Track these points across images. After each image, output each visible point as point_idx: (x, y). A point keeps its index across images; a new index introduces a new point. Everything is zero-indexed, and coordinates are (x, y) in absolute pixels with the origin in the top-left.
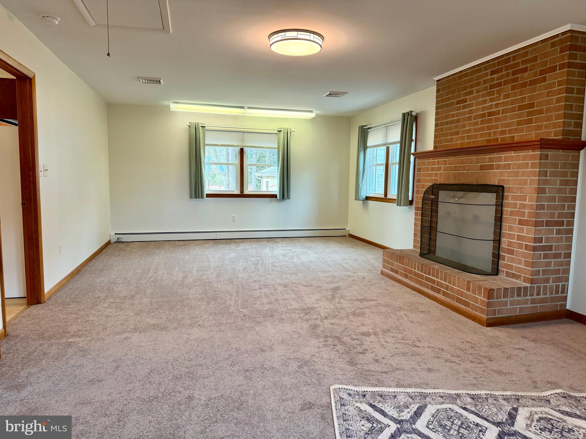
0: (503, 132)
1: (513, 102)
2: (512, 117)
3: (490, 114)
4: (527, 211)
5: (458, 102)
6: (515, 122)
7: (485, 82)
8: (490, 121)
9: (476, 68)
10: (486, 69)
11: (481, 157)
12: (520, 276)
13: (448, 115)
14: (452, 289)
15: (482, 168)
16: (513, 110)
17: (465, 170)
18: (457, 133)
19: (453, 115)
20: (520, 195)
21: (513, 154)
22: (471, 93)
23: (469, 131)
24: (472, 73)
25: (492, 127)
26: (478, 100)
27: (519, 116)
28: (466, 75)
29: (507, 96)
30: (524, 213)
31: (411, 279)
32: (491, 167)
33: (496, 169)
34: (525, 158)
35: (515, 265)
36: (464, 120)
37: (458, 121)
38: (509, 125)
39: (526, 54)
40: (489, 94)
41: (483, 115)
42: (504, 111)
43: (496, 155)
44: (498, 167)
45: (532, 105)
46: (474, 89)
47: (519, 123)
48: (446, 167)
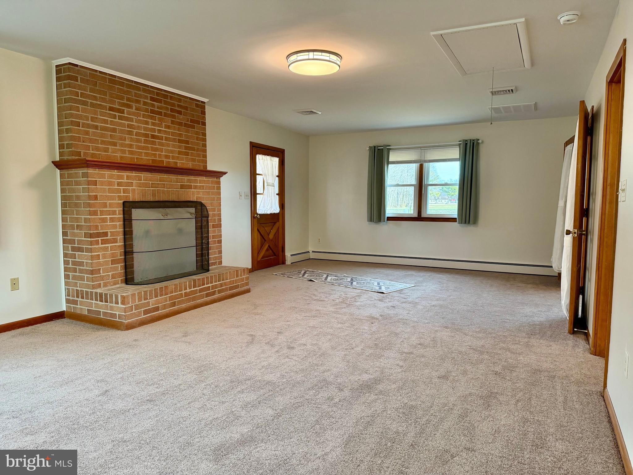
0: (167, 157)
1: (173, 134)
2: (174, 146)
3: (153, 137)
4: (216, 218)
5: (111, 109)
6: (176, 150)
7: (145, 103)
8: (153, 143)
9: (134, 84)
10: (145, 91)
11: (180, 177)
12: (216, 262)
13: (97, 118)
14: (225, 284)
15: (182, 187)
16: (174, 140)
17: (165, 188)
18: (115, 144)
19: (106, 122)
20: (212, 208)
21: (204, 178)
22: (129, 106)
23: (131, 146)
24: (129, 86)
25: (156, 150)
26: (139, 118)
27: (180, 147)
28: (122, 84)
29: (168, 127)
30: (215, 219)
31: (180, 303)
32: (190, 187)
33: (194, 189)
34: (212, 182)
35: (213, 256)
36: (122, 131)
37: (114, 130)
38: (172, 152)
39: (180, 101)
40: (152, 118)
41: (146, 135)
42: (167, 139)
43: (192, 178)
44: (196, 187)
45: (187, 142)
46: (134, 105)
47: (180, 153)
48: (140, 183)
